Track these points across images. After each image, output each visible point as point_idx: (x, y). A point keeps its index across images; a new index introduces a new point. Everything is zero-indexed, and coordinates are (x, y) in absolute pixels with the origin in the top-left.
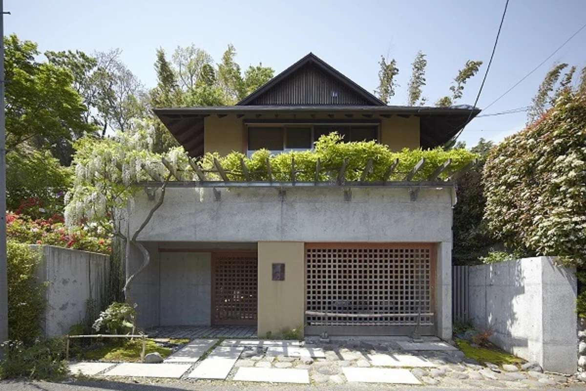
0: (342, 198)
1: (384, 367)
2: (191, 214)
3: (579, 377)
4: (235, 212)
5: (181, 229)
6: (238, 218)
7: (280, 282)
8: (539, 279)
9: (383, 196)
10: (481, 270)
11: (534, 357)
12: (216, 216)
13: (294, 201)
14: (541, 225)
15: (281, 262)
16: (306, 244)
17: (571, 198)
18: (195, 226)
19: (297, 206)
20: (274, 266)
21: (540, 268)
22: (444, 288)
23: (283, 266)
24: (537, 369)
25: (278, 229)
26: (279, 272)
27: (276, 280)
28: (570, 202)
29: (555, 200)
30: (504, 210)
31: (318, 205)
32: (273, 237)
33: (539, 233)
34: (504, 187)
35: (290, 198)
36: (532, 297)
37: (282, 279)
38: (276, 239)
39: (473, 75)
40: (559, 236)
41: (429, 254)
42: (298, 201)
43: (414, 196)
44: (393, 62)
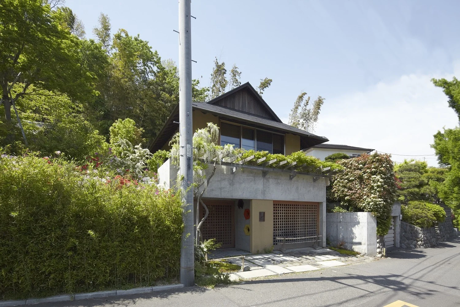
0: (288, 178)
1: (333, 260)
2: (218, 181)
3: (377, 256)
4: (242, 182)
5: (213, 190)
6: (243, 185)
7: (262, 222)
8: (366, 221)
9: (304, 179)
10: (334, 215)
11: (363, 251)
12: (232, 184)
13: (269, 178)
14: (366, 200)
15: (263, 211)
16: (274, 201)
17: (378, 192)
18: (221, 189)
19: (271, 180)
20: (260, 213)
21: (366, 217)
22: (324, 223)
23: (264, 213)
24: (366, 255)
25: (262, 193)
26: (262, 217)
27: (261, 221)
28: (378, 193)
29: (372, 191)
30: (346, 190)
31: (279, 181)
32: (260, 197)
33: (366, 203)
34: (346, 181)
35: (268, 176)
36: (362, 227)
37: (264, 220)
38: (261, 198)
39: (268, 87)
40: (374, 205)
41: (317, 207)
42: (271, 178)
43: (315, 180)
44: (223, 64)
